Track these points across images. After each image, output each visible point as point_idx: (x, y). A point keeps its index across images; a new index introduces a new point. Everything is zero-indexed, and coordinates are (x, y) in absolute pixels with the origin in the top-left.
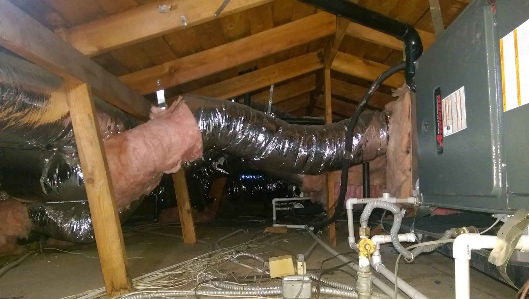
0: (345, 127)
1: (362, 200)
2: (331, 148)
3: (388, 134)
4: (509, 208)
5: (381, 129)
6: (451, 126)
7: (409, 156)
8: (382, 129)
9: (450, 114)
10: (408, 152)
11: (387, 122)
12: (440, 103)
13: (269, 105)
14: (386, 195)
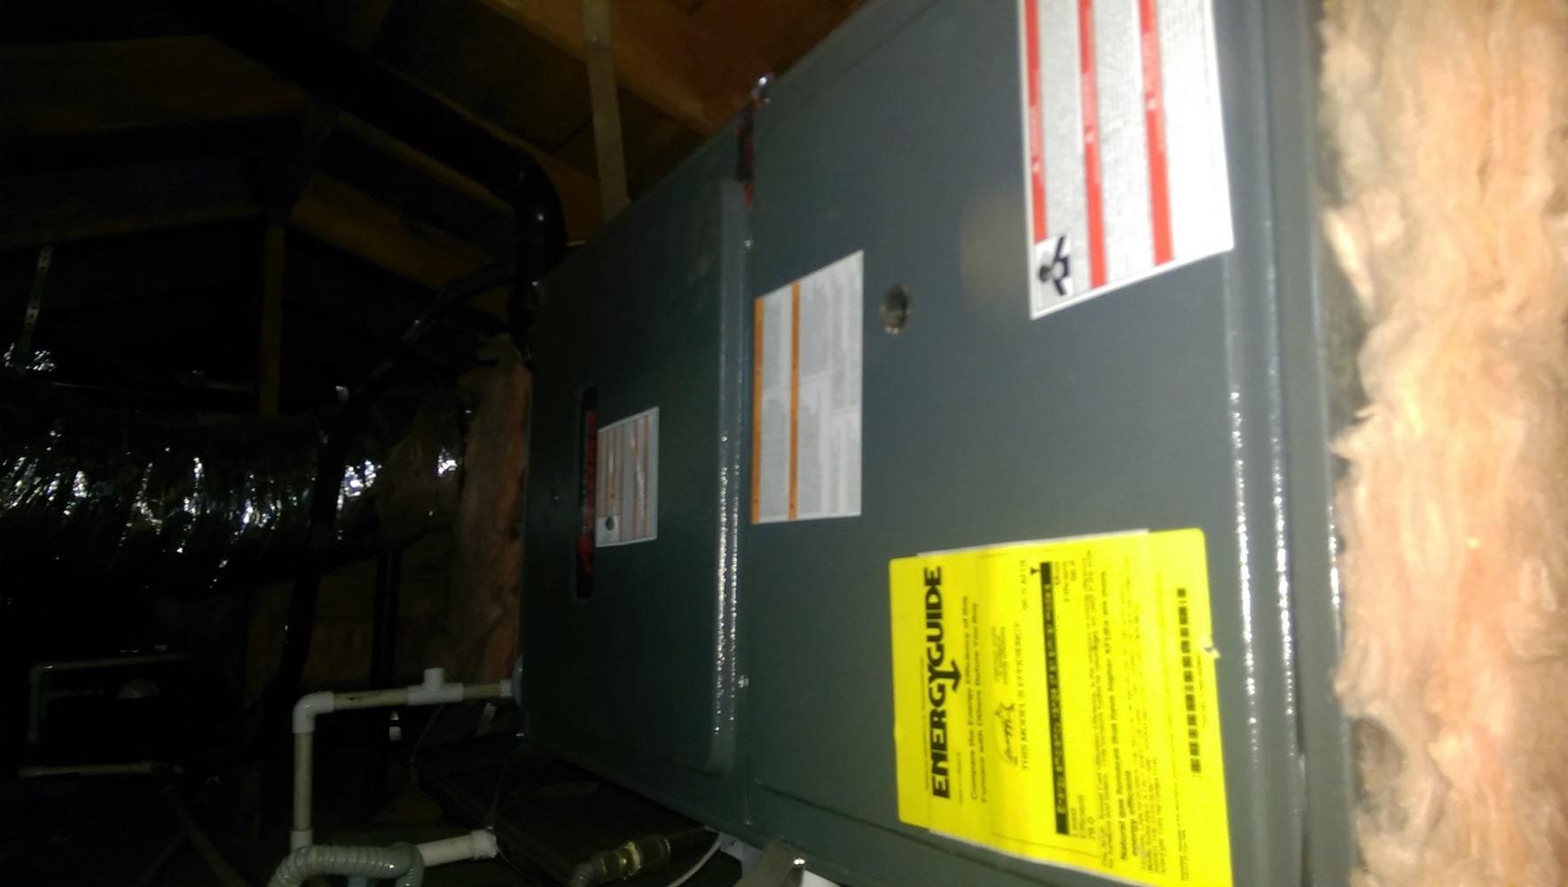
0: (321, 433)
1: (352, 699)
2: (261, 507)
3: (463, 465)
4: (748, 823)
5: (440, 450)
6: (616, 519)
7: (517, 547)
8: (444, 451)
9: (617, 481)
10: (513, 534)
11: (464, 429)
12: (594, 438)
13: (27, 321)
14: (434, 675)
